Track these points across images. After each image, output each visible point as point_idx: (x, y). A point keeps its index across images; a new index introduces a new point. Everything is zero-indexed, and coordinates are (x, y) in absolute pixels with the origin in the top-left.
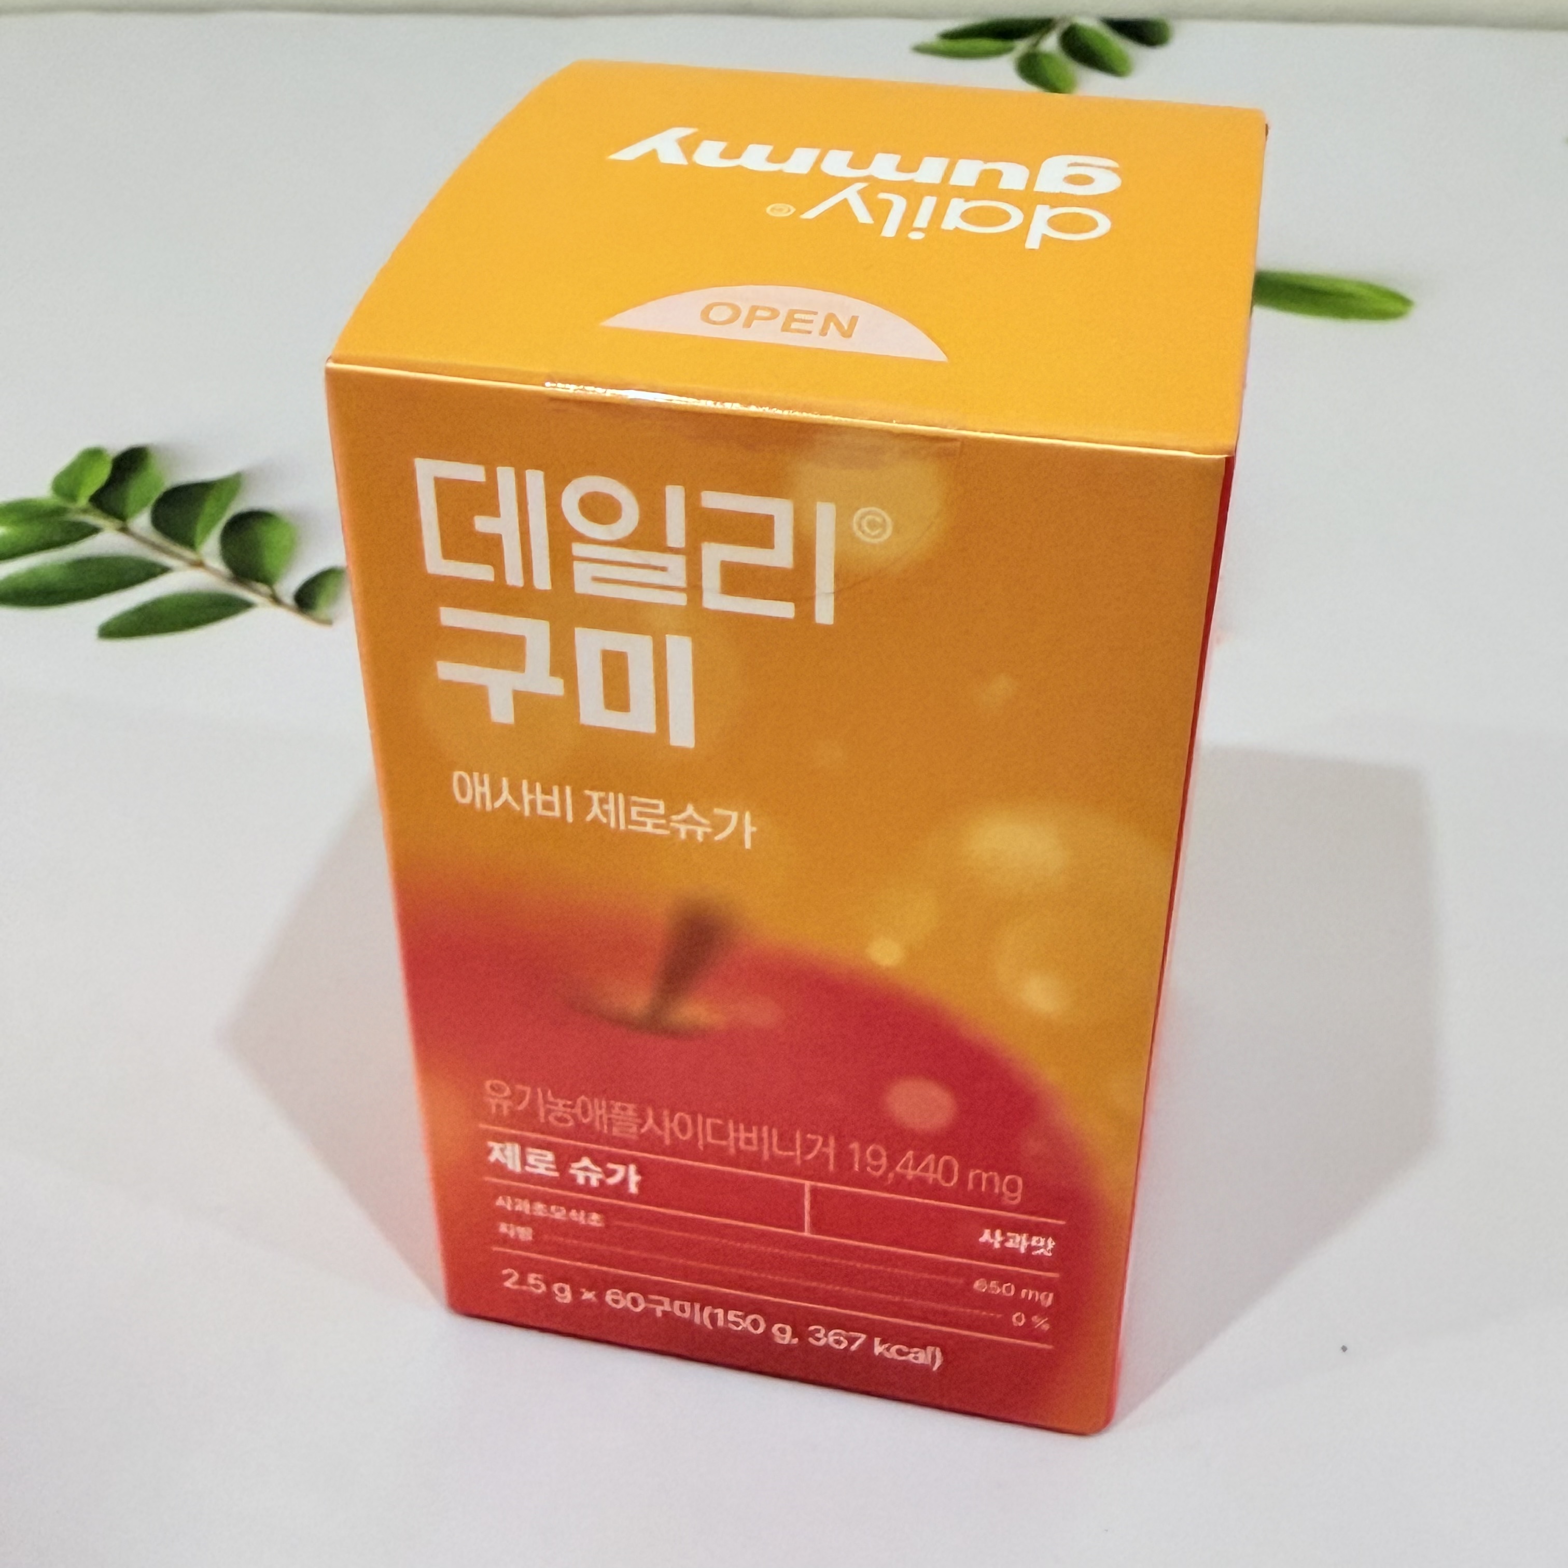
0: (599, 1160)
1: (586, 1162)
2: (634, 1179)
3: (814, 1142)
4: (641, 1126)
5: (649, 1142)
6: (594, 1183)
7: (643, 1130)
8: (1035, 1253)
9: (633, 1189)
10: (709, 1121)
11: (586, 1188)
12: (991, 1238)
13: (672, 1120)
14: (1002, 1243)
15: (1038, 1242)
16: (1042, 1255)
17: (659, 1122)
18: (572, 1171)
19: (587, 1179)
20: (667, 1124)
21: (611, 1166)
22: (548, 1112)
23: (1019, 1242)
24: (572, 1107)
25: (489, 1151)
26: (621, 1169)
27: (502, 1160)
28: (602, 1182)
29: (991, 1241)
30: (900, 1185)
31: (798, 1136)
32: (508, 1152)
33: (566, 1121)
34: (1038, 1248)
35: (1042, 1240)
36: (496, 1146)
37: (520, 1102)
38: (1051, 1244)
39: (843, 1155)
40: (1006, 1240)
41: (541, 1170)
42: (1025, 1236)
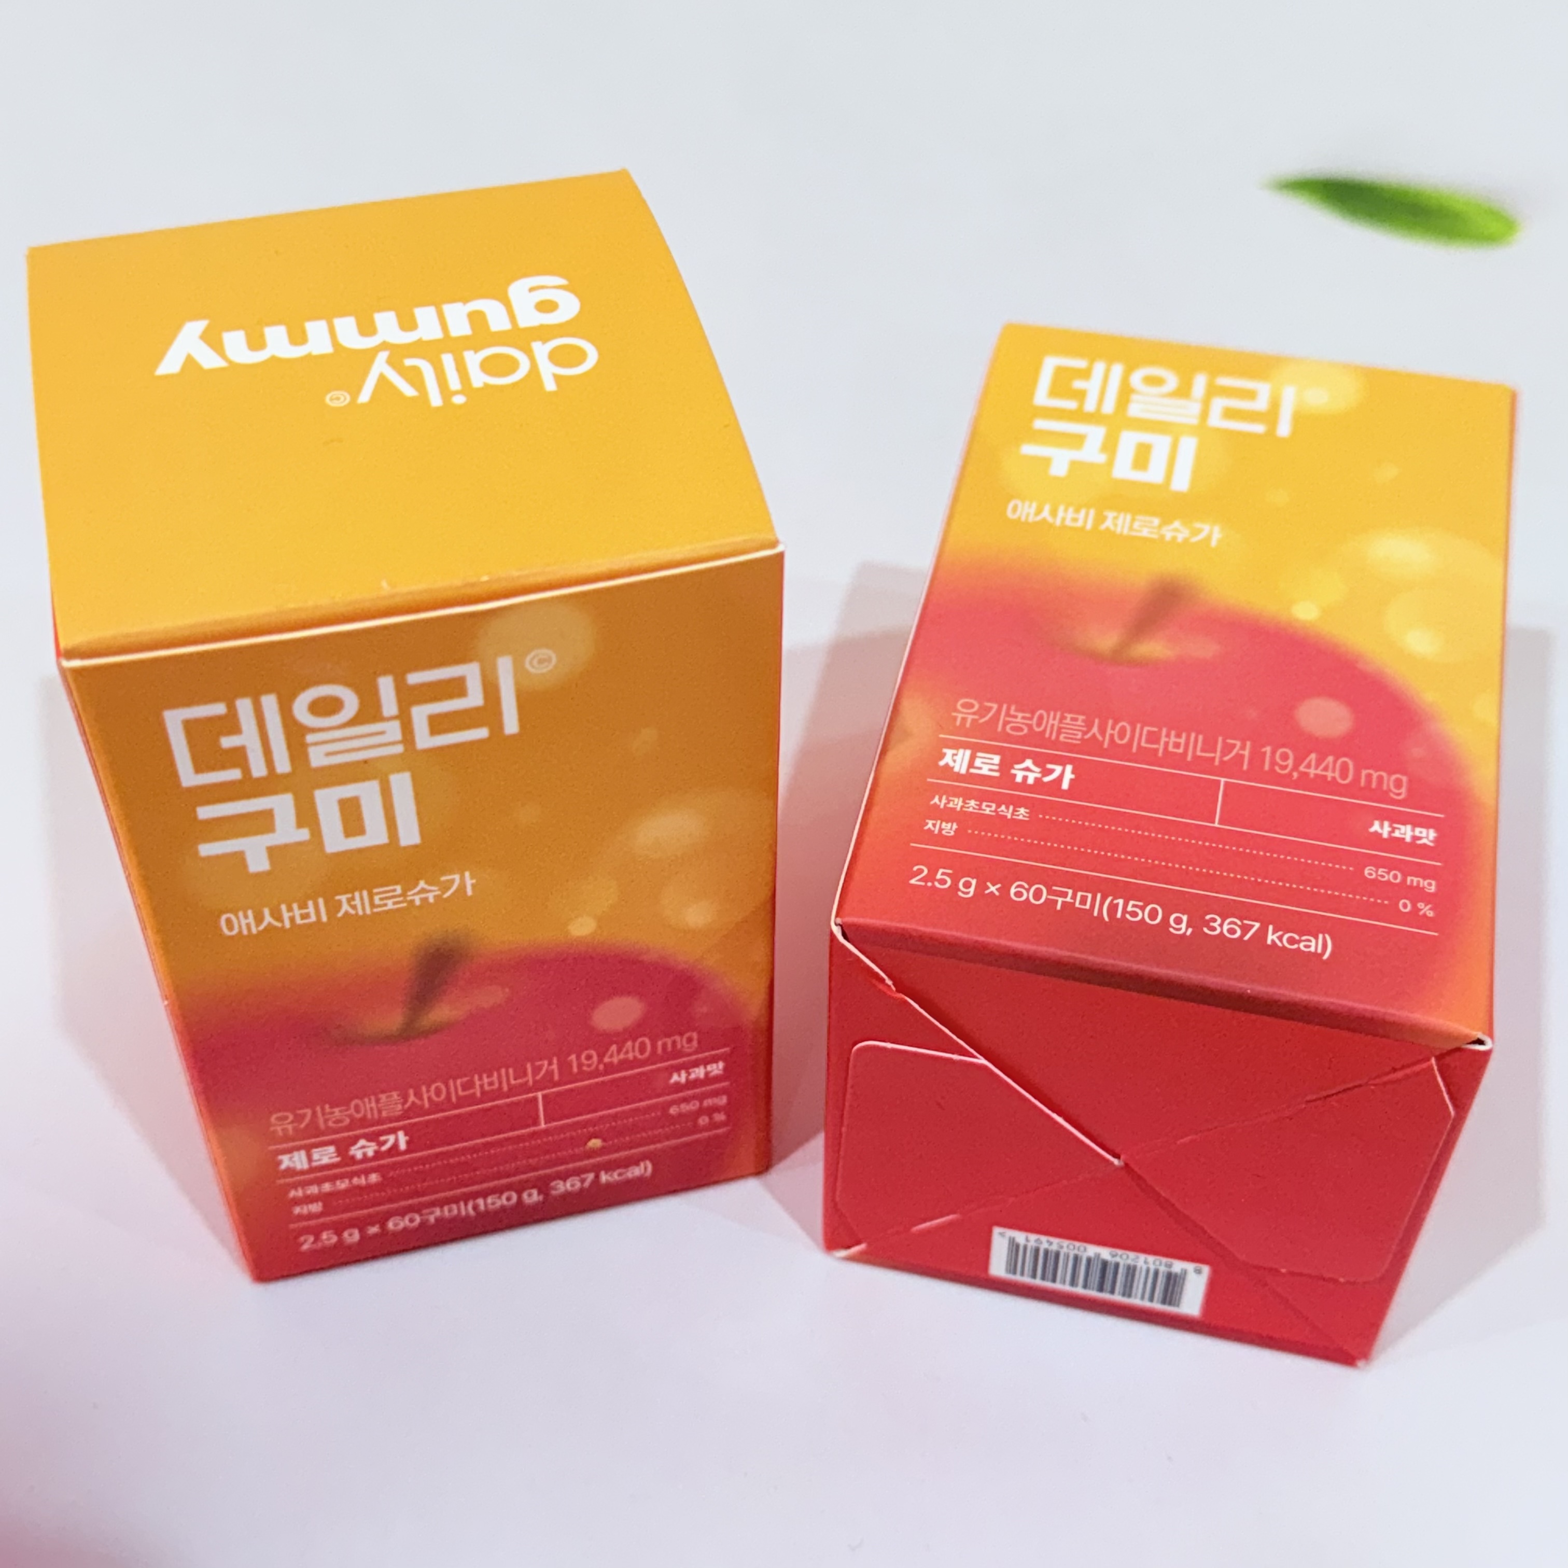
0: (1041, 761)
1: (1029, 763)
2: (1069, 775)
3: (1234, 746)
4: (1085, 733)
5: (1091, 746)
6: (1031, 781)
7: (1086, 737)
8: (1419, 842)
9: (1065, 785)
10: (1146, 729)
11: (1024, 785)
12: (1381, 828)
13: (1113, 728)
14: (1390, 833)
15: (1421, 832)
16: (1425, 845)
17: (1103, 731)
18: (1013, 771)
19: (1025, 778)
20: (1109, 731)
21: (1050, 766)
22: (1006, 723)
23: (1406, 832)
24: (1031, 719)
25: (943, 756)
26: (1058, 769)
27: (951, 764)
28: (1037, 780)
29: (1380, 831)
30: (1304, 781)
31: (1220, 739)
32: (958, 758)
33: (1021, 729)
34: (1420, 838)
35: (1424, 831)
36: (949, 752)
37: (982, 716)
38: (1432, 834)
39: (1257, 756)
40: (1393, 831)
41: (985, 771)
42: (1409, 827)
